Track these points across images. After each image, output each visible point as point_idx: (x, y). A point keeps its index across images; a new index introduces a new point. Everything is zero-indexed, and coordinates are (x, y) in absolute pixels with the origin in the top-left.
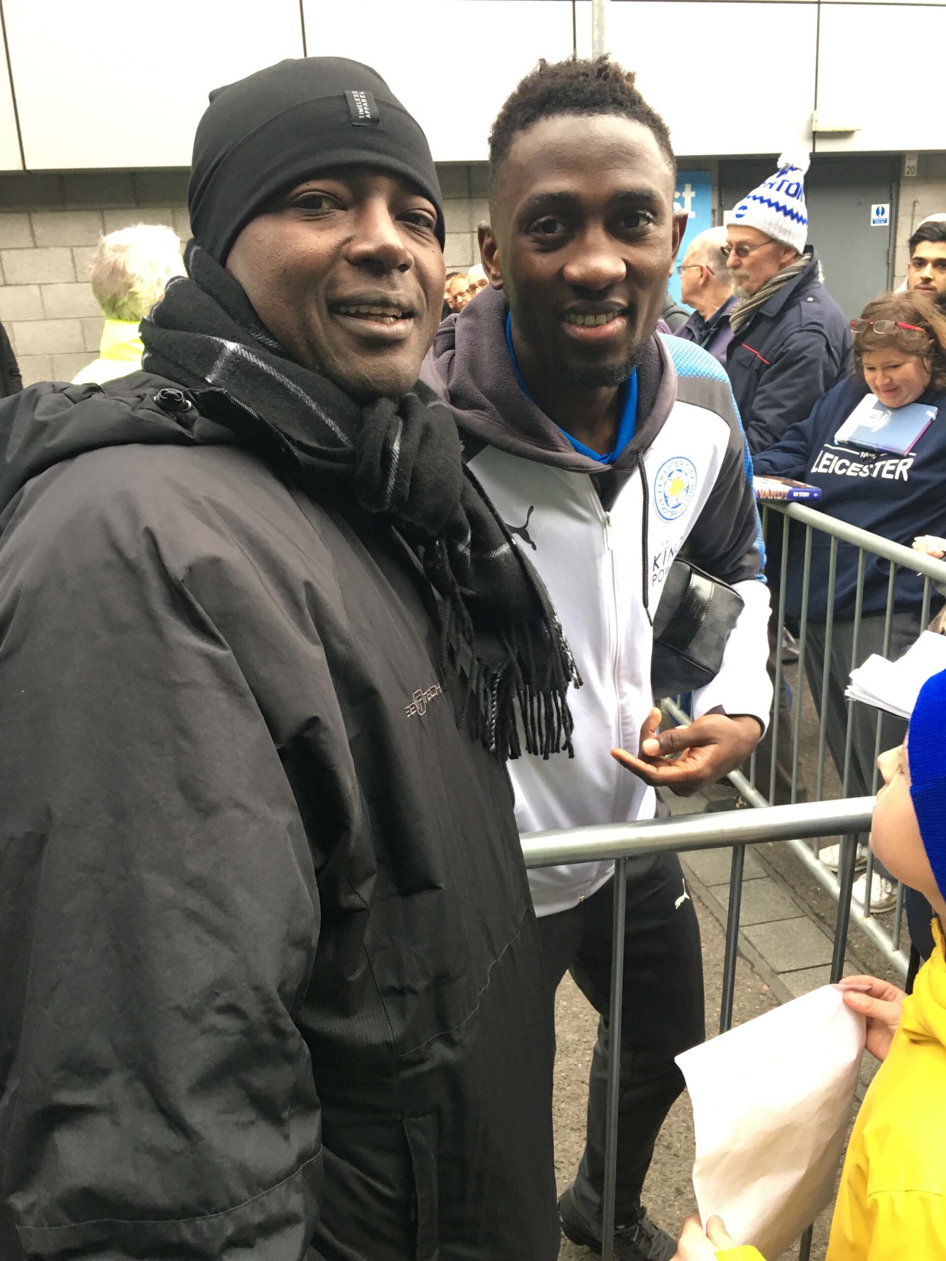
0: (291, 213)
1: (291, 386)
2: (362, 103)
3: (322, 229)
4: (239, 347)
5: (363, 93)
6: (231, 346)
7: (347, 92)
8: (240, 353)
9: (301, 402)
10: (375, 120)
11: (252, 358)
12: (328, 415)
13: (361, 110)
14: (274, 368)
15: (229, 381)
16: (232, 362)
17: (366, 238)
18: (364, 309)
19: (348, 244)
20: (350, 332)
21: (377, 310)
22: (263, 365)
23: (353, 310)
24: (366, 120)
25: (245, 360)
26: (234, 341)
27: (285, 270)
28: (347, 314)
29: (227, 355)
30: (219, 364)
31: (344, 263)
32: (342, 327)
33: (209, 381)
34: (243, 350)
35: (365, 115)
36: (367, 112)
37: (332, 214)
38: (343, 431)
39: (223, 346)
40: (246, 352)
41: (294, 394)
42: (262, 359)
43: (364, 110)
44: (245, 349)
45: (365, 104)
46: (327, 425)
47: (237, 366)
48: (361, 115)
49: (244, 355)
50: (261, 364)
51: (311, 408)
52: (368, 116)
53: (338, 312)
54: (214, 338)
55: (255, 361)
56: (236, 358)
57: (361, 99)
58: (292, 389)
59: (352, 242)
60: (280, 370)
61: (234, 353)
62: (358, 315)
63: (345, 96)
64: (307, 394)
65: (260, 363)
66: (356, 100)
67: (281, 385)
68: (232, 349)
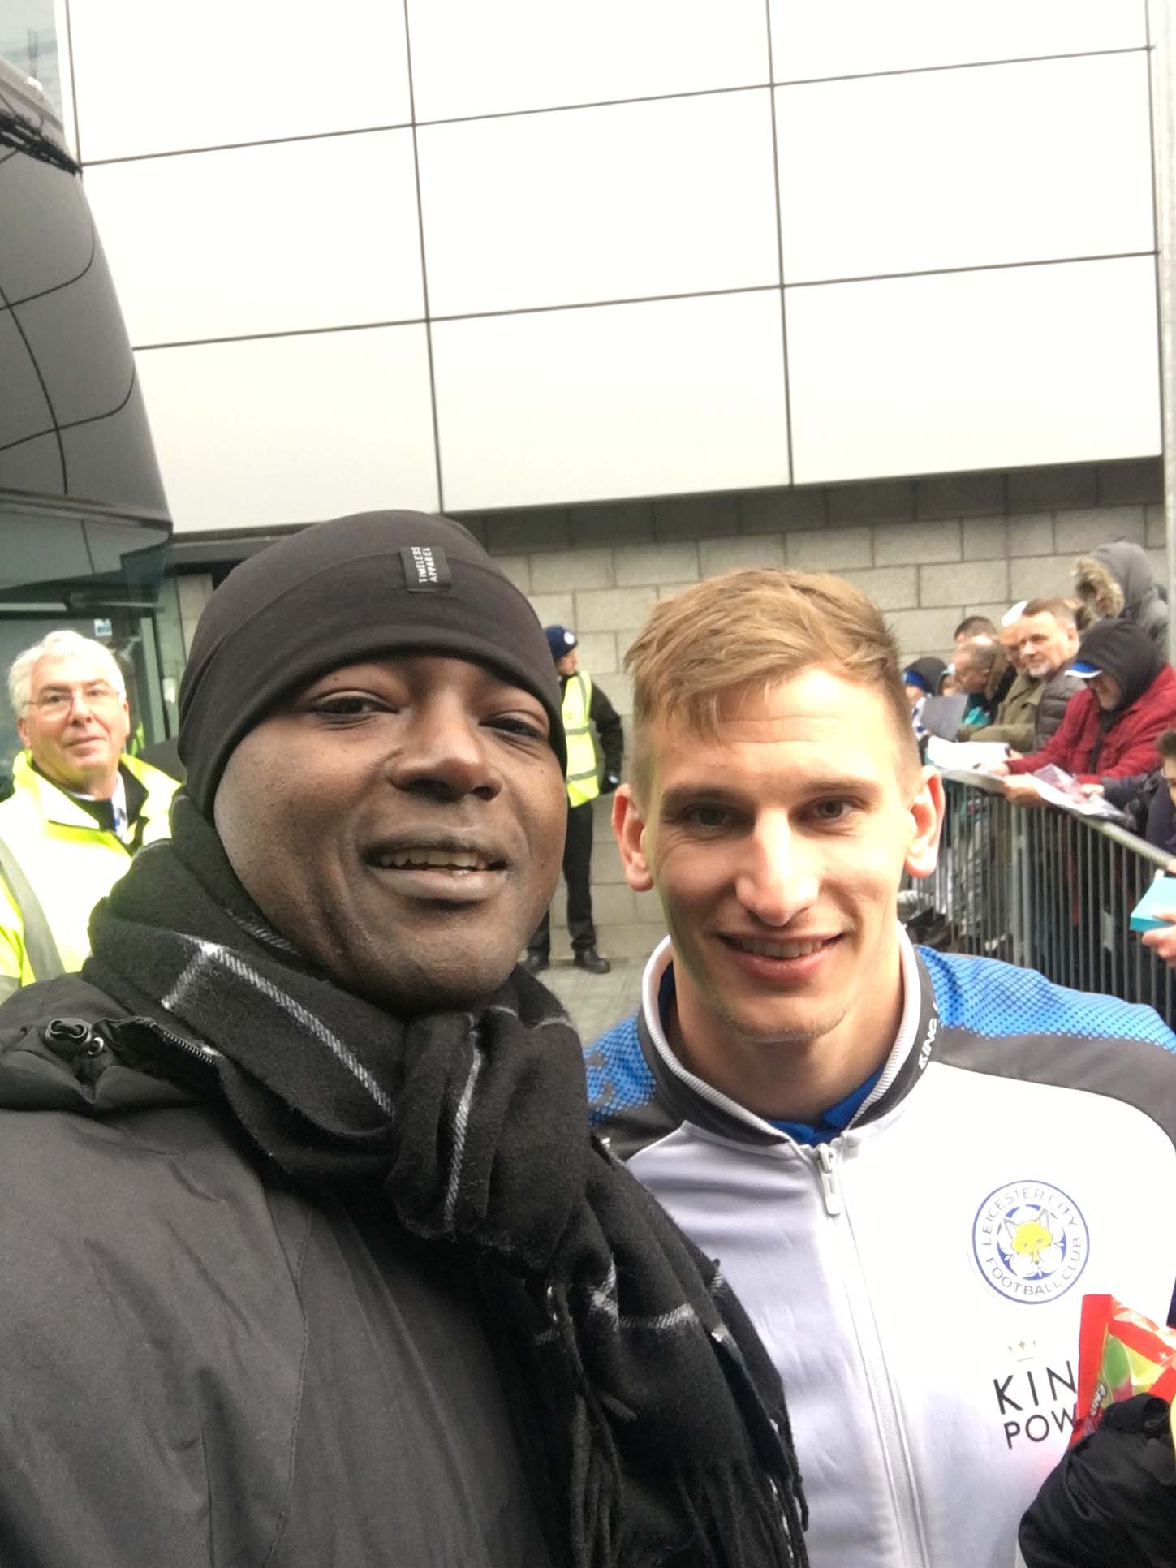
0: (310, 718)
1: (301, 1014)
2: (425, 562)
3: (355, 741)
4: (221, 951)
5: (428, 549)
6: (209, 949)
7: (403, 549)
8: (222, 960)
9: (315, 1038)
10: (443, 585)
11: (240, 969)
12: (360, 1061)
13: (422, 572)
14: (274, 983)
15: (197, 1005)
16: (207, 975)
17: (423, 749)
18: (418, 859)
19: (394, 760)
20: (394, 893)
21: (441, 859)
22: (257, 980)
23: (401, 861)
24: (430, 584)
25: (229, 973)
26: (215, 942)
27: (291, 803)
28: (393, 866)
29: (200, 963)
30: (187, 977)
31: (389, 788)
32: (382, 886)
33: (167, 1005)
34: (227, 956)
35: (428, 577)
36: (430, 574)
37: (372, 719)
38: (383, 1088)
39: (196, 949)
40: (233, 959)
41: (304, 1026)
42: (255, 968)
43: (427, 572)
44: (231, 954)
45: (431, 564)
46: (356, 1078)
47: (214, 982)
48: (422, 578)
49: (228, 964)
50: (254, 978)
51: (331, 1049)
52: (434, 579)
53: (379, 865)
54: (187, 936)
55: (245, 972)
56: (214, 969)
57: (424, 557)
58: (301, 1020)
59: (401, 756)
60: (283, 986)
61: (213, 961)
62: (409, 866)
63: (399, 556)
64: (326, 1027)
65: (251, 977)
66: (416, 558)
67: (282, 1010)
68: (209, 953)
